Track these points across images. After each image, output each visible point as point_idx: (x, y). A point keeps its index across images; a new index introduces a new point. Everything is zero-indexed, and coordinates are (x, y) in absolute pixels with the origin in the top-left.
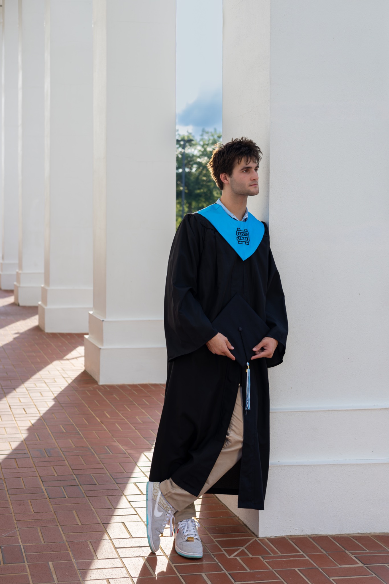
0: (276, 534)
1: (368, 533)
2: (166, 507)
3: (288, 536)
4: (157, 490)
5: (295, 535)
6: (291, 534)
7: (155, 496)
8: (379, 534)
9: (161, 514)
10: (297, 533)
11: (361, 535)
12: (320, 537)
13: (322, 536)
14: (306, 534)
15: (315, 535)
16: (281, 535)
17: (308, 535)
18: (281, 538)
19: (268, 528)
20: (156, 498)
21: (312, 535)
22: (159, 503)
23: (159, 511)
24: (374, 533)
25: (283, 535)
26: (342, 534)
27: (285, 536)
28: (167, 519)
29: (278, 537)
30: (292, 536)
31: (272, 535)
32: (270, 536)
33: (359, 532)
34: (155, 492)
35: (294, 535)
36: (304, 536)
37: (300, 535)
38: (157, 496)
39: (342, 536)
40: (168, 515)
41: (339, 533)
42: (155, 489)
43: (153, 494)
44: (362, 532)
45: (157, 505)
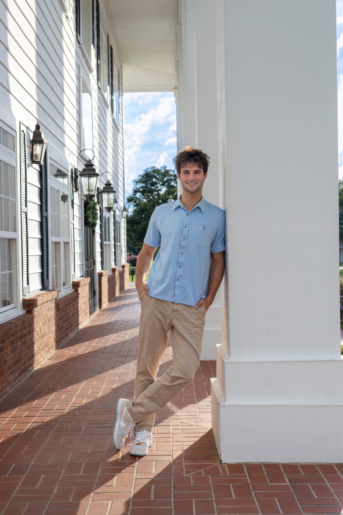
0: (235, 461)
1: (315, 463)
2: (128, 421)
3: (245, 463)
4: (124, 407)
5: (252, 463)
6: (248, 462)
7: (122, 411)
8: (324, 464)
9: (125, 424)
10: (253, 461)
11: (309, 464)
12: (272, 464)
13: (275, 464)
14: (260, 462)
15: (269, 463)
16: (240, 462)
17: (263, 463)
18: (239, 464)
19: (228, 456)
20: (122, 413)
21: (266, 462)
22: (124, 417)
23: (124, 422)
24: (320, 463)
25: (241, 462)
26: (292, 463)
27: (242, 463)
28: (129, 428)
29: (237, 463)
30: (249, 463)
31: (232, 462)
32: (230, 462)
33: (307, 461)
34: (122, 409)
35: (250, 463)
36: (259, 464)
37: (256, 462)
38: (123, 412)
39: (292, 464)
40: (130, 426)
41: (290, 462)
42: (123, 406)
43: (121, 409)
44: (309, 462)
45: (122, 418)
